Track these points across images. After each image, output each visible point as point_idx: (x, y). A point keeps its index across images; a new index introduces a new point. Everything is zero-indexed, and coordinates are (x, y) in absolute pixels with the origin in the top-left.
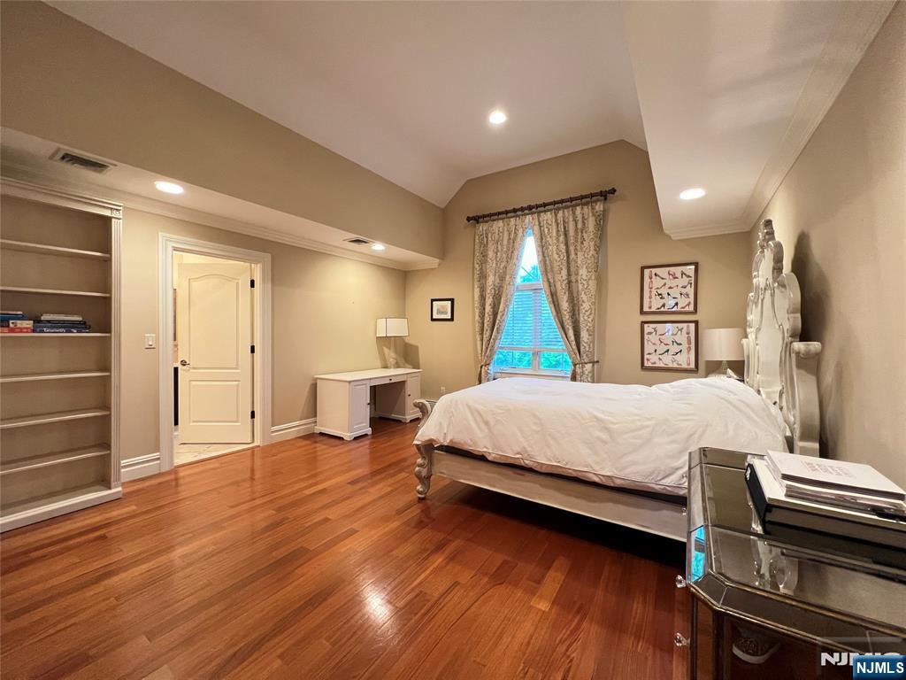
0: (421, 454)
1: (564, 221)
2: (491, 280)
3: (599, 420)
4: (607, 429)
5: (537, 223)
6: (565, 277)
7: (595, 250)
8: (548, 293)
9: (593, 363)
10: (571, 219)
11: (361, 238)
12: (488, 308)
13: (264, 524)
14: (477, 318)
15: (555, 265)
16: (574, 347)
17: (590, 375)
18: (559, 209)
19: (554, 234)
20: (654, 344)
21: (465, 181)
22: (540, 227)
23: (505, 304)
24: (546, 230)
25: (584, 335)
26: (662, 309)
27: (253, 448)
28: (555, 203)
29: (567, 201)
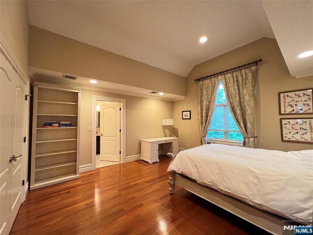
0: (171, 175)
1: (236, 76)
2: (205, 103)
3: (252, 172)
4: (257, 178)
5: (224, 79)
6: (238, 100)
7: (252, 87)
8: (230, 107)
9: (254, 137)
10: (240, 75)
11: (154, 91)
12: (204, 114)
13: (113, 196)
14: (200, 118)
15: (233, 95)
16: (244, 130)
17: (253, 143)
18: (234, 71)
19: (232, 82)
20: (289, 129)
21: (194, 66)
22: (225, 80)
23: (211, 112)
24: (228, 81)
25: (249, 125)
26: (293, 112)
27: (120, 164)
28: (232, 69)
29: (237, 68)
